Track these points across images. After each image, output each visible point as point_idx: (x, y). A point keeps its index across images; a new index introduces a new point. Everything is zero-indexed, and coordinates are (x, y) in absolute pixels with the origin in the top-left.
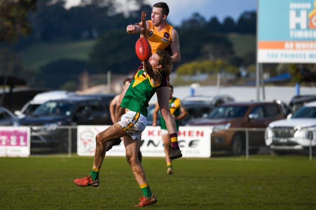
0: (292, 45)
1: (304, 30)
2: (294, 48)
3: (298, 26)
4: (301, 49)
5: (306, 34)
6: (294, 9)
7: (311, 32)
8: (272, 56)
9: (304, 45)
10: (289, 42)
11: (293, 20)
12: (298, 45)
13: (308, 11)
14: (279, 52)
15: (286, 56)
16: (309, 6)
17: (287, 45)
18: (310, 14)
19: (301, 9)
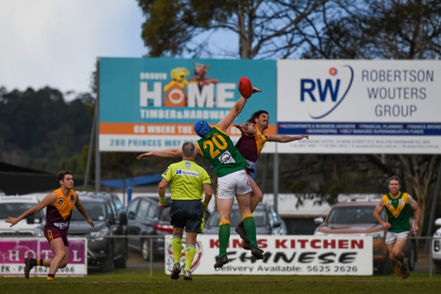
0: (142, 129)
1: (158, 108)
2: (146, 133)
3: (150, 103)
4: (155, 134)
5: (161, 114)
6: (145, 80)
7: (167, 111)
8: (117, 142)
9: (159, 129)
10: (139, 124)
11: (144, 95)
12: (151, 129)
13: (164, 83)
14: (127, 137)
15: (135, 143)
16: (164, 76)
17: (136, 129)
18: (166, 88)
19: (155, 80)
